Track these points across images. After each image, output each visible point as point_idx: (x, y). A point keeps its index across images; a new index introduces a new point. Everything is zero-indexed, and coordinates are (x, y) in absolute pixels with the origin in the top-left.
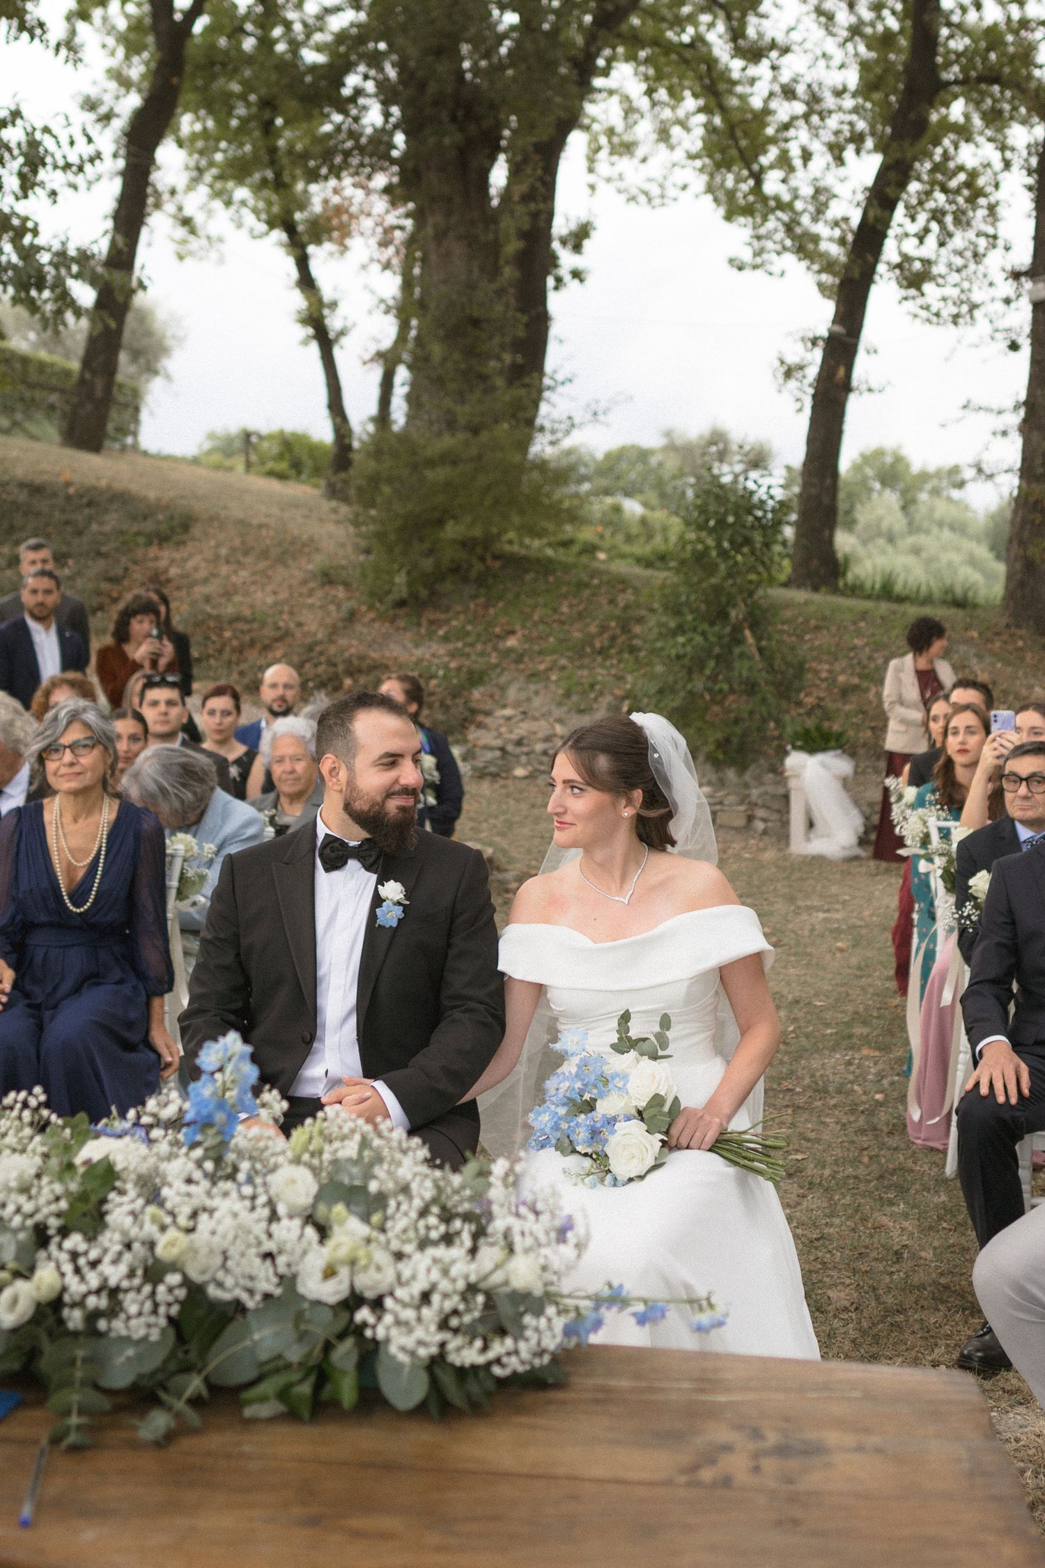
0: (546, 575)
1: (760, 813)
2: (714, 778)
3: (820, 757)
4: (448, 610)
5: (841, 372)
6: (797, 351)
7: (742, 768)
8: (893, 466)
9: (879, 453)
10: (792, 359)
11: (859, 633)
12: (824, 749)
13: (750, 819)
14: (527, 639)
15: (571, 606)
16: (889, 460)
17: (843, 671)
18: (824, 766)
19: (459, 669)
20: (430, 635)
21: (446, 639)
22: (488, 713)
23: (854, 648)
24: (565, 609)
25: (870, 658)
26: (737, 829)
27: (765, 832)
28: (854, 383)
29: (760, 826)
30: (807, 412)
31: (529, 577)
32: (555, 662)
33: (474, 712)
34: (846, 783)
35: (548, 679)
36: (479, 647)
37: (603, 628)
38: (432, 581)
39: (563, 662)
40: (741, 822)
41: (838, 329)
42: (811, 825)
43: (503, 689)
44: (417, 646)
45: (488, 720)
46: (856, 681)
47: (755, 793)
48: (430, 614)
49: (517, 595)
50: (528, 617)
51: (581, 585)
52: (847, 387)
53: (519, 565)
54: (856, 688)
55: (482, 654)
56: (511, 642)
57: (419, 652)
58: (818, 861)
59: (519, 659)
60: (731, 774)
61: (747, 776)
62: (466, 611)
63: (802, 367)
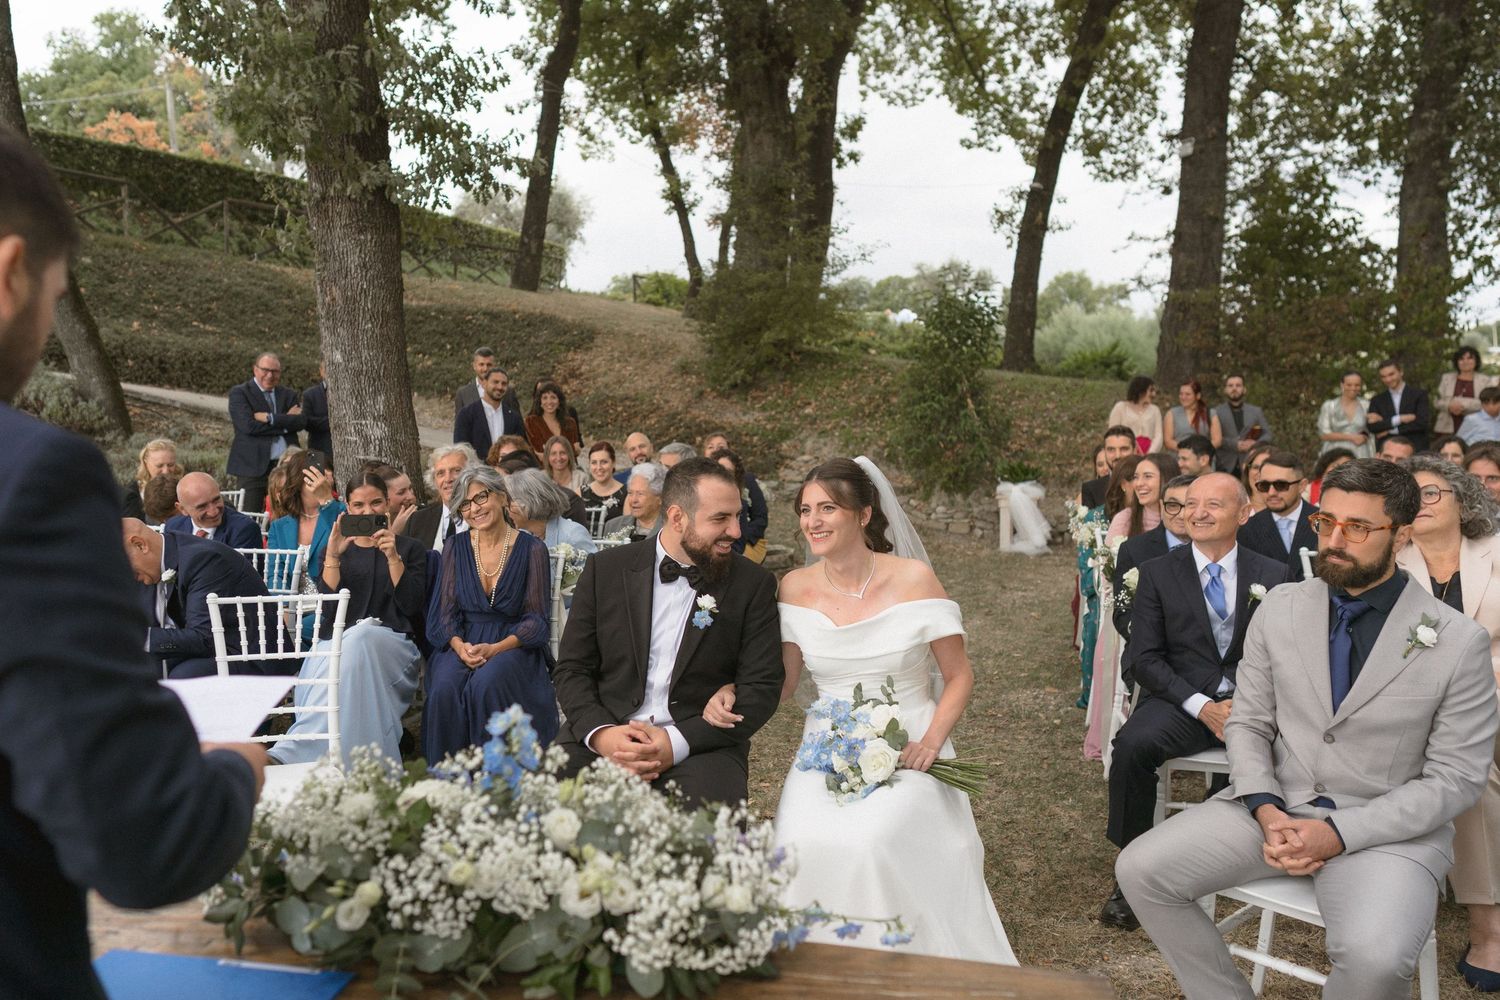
0: (832, 364)
1: (979, 524)
2: (946, 500)
3: (1021, 485)
4: (765, 389)
5: (1040, 215)
6: (1006, 205)
7: (967, 494)
8: (1078, 285)
9: (1069, 276)
10: (1004, 209)
11: (1050, 399)
12: (1024, 480)
13: (972, 528)
14: (819, 408)
15: (849, 385)
16: (1075, 281)
17: (1039, 427)
18: (1024, 492)
19: (773, 429)
20: (753, 407)
21: (763, 409)
22: (793, 459)
23: (1047, 410)
24: (844, 387)
25: (1058, 417)
26: (963, 535)
27: (982, 537)
28: (1049, 224)
29: (978, 532)
30: (1015, 246)
31: (820, 366)
32: (838, 423)
33: (783, 458)
34: (1039, 503)
36: (786, 414)
37: (871, 400)
38: (755, 371)
39: (843, 423)
40: (965, 530)
41: (1037, 185)
42: (1015, 532)
43: (802, 442)
44: (745, 414)
45: (793, 463)
46: (1048, 432)
47: (976, 510)
48: (753, 393)
49: (812, 378)
50: (819, 393)
51: (855, 370)
52: (1044, 227)
53: (813, 357)
54: (1048, 437)
55: (789, 419)
56: (808, 410)
57: (746, 419)
58: (1019, 557)
59: (813, 422)
60: (959, 498)
61: (970, 499)
62: (777, 390)
63: (1011, 214)
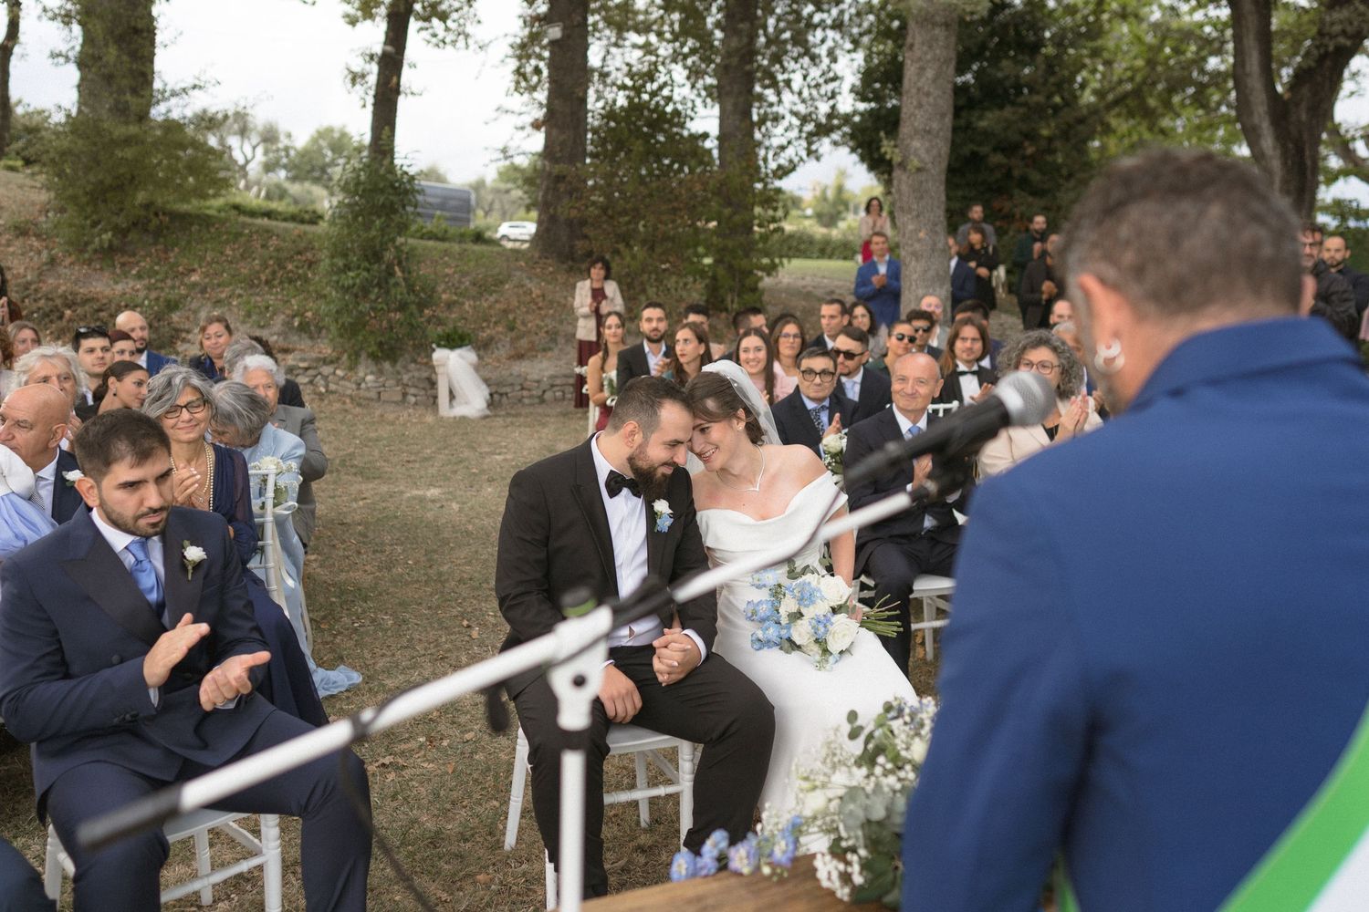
0: (208, 226)
1: (412, 391)
2: (374, 369)
3: (458, 352)
4: (134, 255)
5: (395, 79)
6: (358, 65)
7: (394, 361)
10: (357, 69)
11: (448, 265)
12: (460, 346)
13: (405, 395)
14: (206, 275)
15: (233, 250)
17: (444, 292)
18: (461, 357)
19: (157, 299)
20: (126, 274)
21: (139, 277)
22: (188, 332)
23: (447, 275)
24: (229, 252)
25: (460, 282)
26: (396, 403)
27: (416, 404)
28: (402, 89)
29: (413, 399)
30: (370, 108)
31: (195, 228)
32: (234, 291)
33: (177, 330)
34: (477, 368)
35: (230, 304)
36: (169, 282)
37: (265, 265)
38: (122, 232)
39: (238, 291)
40: (399, 398)
41: (389, 48)
42: (452, 396)
43: (196, 312)
44: (116, 283)
45: (190, 336)
46: (455, 298)
47: (406, 378)
48: (119, 259)
49: (189, 242)
50: (202, 259)
51: (238, 235)
52: (397, 91)
53: (184, 220)
54: (455, 303)
55: (173, 287)
56: (195, 278)
57: (119, 288)
58: (463, 420)
59: (204, 291)
60: (387, 365)
61: (398, 367)
62: (150, 255)
63: (363, 76)
